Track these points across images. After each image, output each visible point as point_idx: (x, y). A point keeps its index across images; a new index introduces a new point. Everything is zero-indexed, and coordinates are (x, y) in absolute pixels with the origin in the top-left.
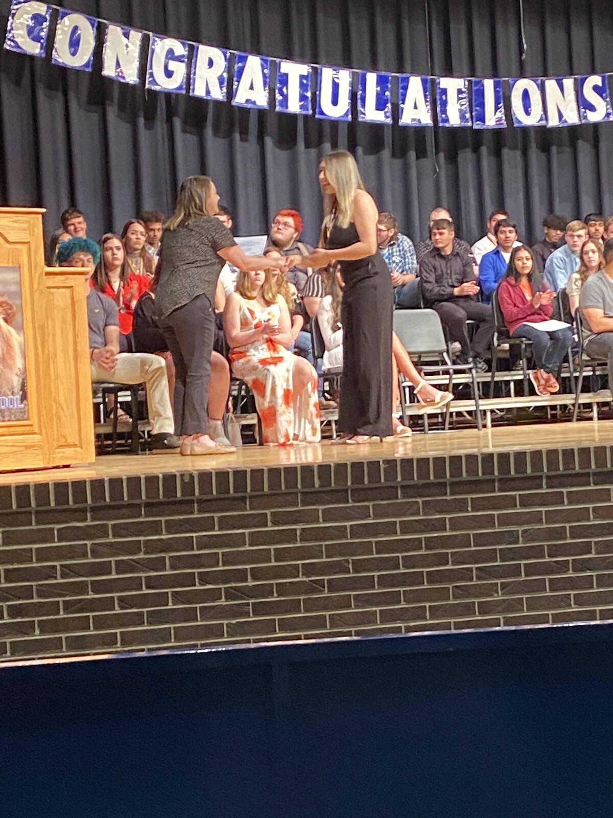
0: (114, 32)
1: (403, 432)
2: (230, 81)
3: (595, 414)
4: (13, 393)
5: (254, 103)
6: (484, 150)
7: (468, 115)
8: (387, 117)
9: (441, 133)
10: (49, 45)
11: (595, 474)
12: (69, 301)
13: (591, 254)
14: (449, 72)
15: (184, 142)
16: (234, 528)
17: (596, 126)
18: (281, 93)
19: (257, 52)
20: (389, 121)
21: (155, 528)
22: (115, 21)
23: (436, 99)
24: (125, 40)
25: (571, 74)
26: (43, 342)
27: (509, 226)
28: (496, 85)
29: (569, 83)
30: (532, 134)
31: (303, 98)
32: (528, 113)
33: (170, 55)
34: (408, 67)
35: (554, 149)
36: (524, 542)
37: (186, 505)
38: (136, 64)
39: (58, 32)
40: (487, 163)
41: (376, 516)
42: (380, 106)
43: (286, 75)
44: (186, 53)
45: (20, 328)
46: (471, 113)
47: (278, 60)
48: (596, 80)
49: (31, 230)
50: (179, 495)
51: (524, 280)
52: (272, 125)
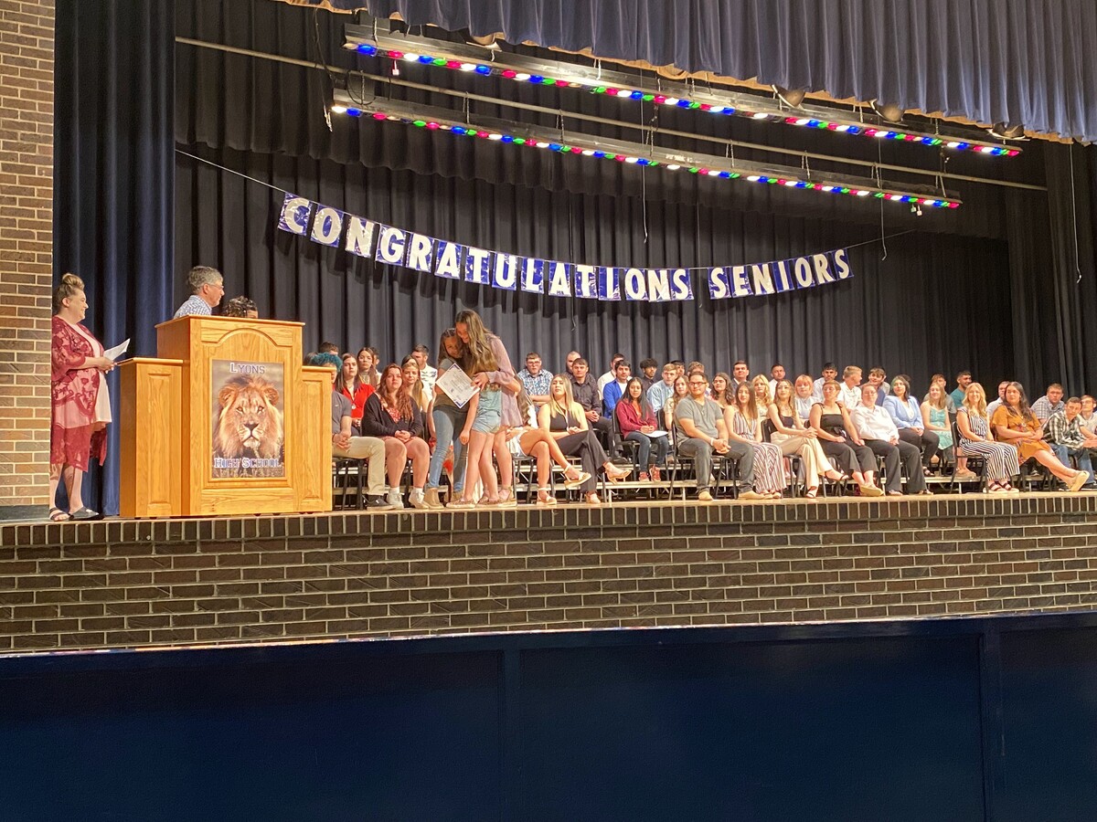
0: (355, 221)
1: (550, 501)
2: (434, 259)
3: (684, 495)
4: (273, 457)
5: (450, 274)
6: (605, 315)
7: (595, 291)
8: (540, 289)
9: (577, 301)
10: (310, 228)
11: (710, 526)
12: (319, 392)
13: (681, 386)
14: (583, 262)
15: (401, 299)
16: (440, 557)
17: (681, 302)
18: (469, 269)
19: (453, 241)
20: (542, 292)
21: (379, 555)
22: (356, 214)
23: (574, 279)
24: (362, 228)
25: (665, 267)
26: (298, 420)
27: (626, 365)
28: (615, 271)
29: (664, 273)
30: (638, 306)
31: (483, 273)
32: (636, 291)
33: (393, 238)
34: (556, 256)
35: (653, 317)
36: (657, 576)
37: (404, 537)
38: (369, 244)
39: (316, 219)
40: (607, 323)
41: (547, 552)
42: (536, 281)
43: (473, 257)
44: (404, 239)
45: (282, 408)
46: (597, 288)
47: (467, 247)
48: (681, 272)
49: (294, 337)
50: (399, 530)
51: (635, 402)
52: (461, 290)
